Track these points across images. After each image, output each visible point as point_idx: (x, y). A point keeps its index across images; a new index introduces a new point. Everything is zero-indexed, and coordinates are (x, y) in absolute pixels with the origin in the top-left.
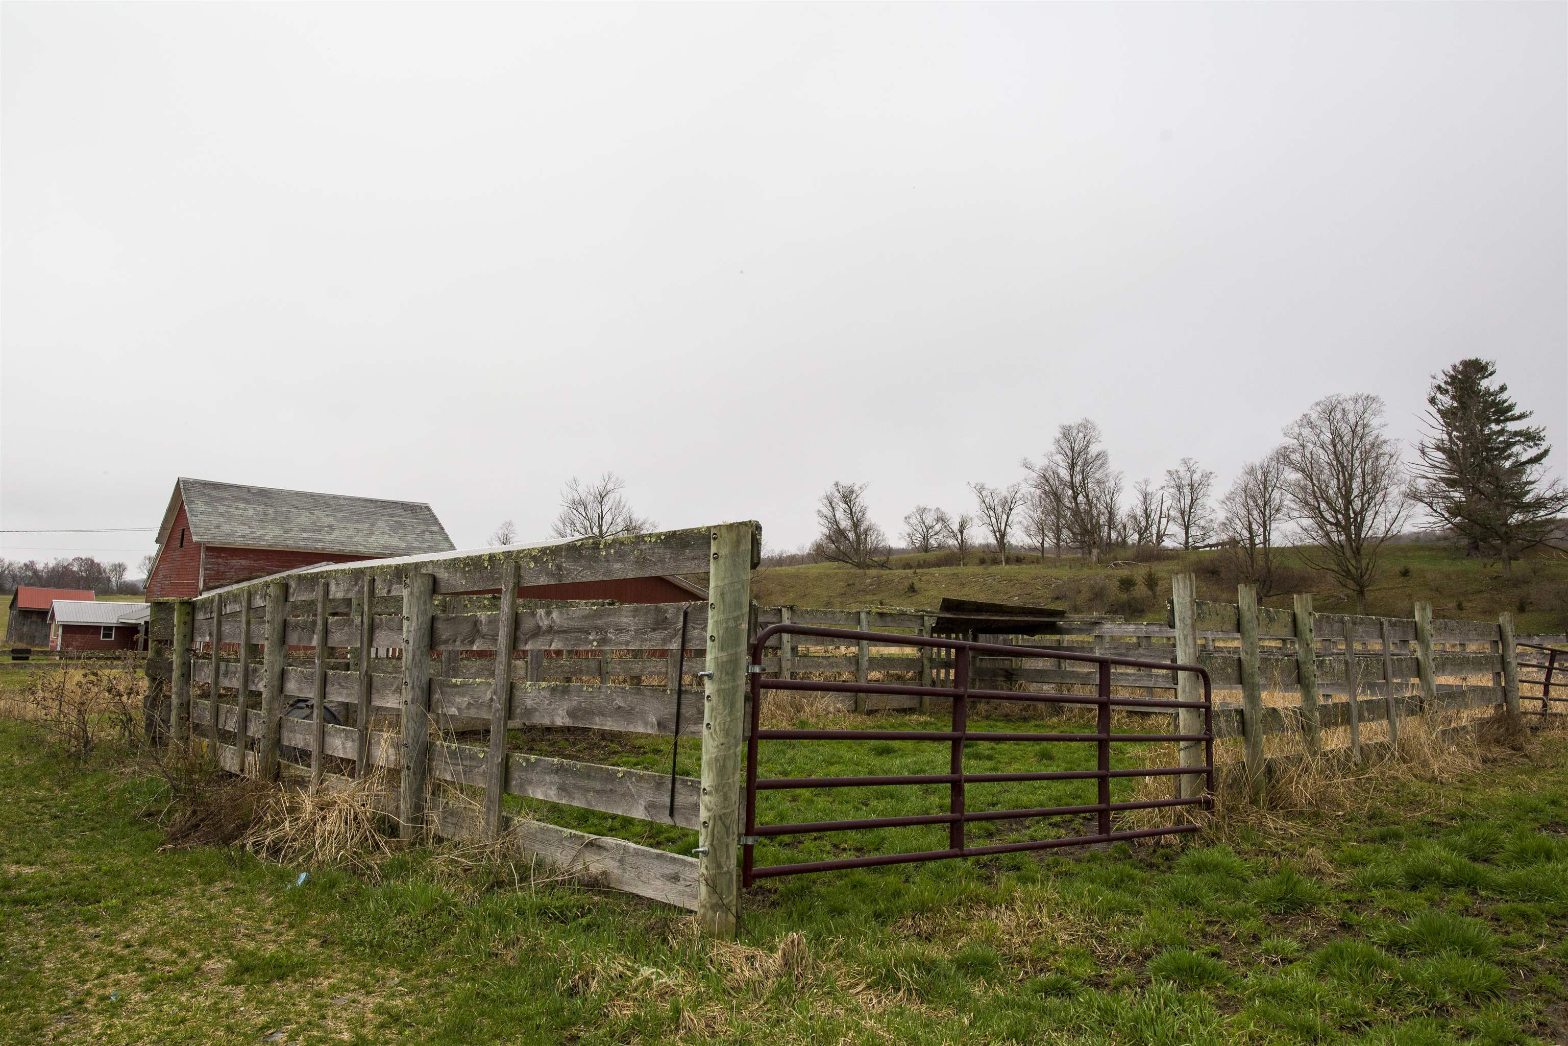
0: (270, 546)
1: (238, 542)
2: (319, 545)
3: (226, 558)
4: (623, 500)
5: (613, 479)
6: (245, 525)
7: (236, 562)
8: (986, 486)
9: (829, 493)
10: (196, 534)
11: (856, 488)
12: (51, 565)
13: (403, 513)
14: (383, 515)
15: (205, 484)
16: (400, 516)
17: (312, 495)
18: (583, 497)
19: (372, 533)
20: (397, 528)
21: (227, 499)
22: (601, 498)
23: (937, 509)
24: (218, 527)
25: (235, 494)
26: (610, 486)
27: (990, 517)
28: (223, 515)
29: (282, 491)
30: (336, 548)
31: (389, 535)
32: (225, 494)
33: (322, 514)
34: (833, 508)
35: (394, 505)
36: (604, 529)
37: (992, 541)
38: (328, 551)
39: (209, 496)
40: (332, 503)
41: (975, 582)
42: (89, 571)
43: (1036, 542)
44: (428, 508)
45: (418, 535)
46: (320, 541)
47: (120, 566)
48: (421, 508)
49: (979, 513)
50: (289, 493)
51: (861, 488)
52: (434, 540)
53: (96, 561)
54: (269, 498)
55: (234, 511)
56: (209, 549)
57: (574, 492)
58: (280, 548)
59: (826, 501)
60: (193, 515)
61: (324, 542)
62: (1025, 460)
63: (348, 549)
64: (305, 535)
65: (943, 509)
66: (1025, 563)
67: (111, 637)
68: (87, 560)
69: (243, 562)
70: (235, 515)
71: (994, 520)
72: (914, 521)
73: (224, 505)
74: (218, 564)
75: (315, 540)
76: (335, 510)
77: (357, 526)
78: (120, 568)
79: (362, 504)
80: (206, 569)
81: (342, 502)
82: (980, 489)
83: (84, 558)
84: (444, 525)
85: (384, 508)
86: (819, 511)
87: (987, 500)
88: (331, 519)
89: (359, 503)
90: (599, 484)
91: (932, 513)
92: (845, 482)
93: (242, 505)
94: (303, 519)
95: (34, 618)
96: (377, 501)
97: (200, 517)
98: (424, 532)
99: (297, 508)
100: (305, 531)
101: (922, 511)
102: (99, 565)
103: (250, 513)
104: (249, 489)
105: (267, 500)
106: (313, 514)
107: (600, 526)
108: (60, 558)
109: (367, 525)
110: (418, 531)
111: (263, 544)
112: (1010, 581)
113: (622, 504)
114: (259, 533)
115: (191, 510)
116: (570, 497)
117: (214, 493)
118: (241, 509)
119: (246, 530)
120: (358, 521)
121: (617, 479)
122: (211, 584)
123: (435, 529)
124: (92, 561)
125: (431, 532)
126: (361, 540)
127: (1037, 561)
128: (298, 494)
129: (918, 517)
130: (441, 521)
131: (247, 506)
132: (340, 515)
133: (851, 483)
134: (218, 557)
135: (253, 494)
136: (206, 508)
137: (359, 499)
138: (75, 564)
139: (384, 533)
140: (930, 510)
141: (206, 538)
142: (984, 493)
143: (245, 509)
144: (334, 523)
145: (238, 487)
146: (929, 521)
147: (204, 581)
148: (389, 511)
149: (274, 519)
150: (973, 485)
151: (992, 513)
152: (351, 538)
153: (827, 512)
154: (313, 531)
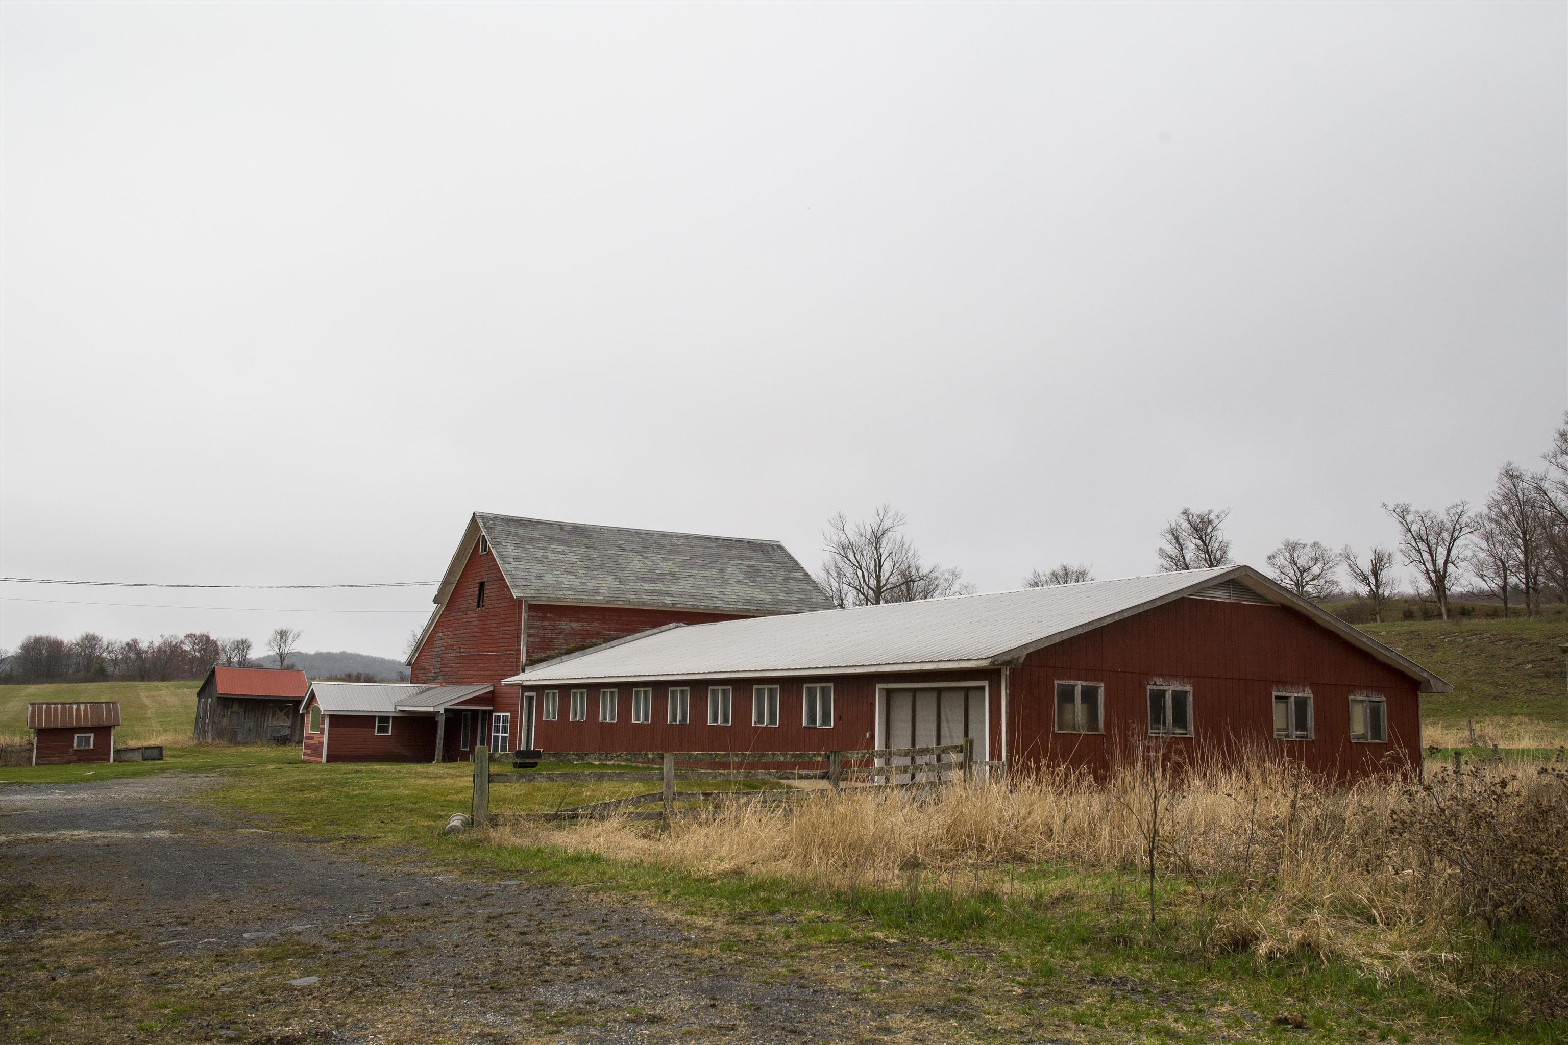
0: (608, 602)
1: (569, 598)
2: (668, 600)
3: (554, 621)
4: (907, 540)
5: (891, 514)
6: (570, 573)
7: (566, 625)
8: (1412, 509)
9: (1173, 525)
10: (516, 587)
11: (1212, 517)
12: (156, 645)
13: (753, 554)
14: (730, 558)
15: (509, 521)
16: (751, 558)
17: (637, 533)
18: (852, 540)
19: (725, 583)
20: (753, 574)
21: (539, 540)
22: (877, 539)
23: (1315, 544)
24: (539, 577)
25: (547, 532)
26: (887, 523)
27: (1419, 551)
28: (541, 562)
29: (601, 528)
30: (688, 604)
31: (746, 584)
32: (535, 534)
33: (658, 558)
34: (1180, 544)
35: (738, 544)
36: (883, 582)
37: (1425, 588)
38: (680, 607)
39: (517, 535)
40: (665, 542)
41: (1450, 643)
42: (205, 650)
43: (1492, 584)
44: (780, 547)
45: (780, 583)
46: (667, 594)
47: (243, 642)
48: (772, 547)
49: (1403, 546)
50: (610, 530)
51: (1218, 517)
52: (803, 591)
53: (212, 638)
54: (587, 537)
55: (552, 556)
56: (532, 608)
57: (841, 533)
58: (620, 604)
59: (1170, 537)
60: (505, 562)
61: (672, 595)
62: (1509, 465)
63: (703, 605)
64: (647, 586)
65: (1324, 544)
66: (1475, 617)
67: (388, 732)
68: (202, 636)
69: (574, 624)
70: (554, 561)
71: (1426, 556)
72: (1280, 561)
73: (538, 548)
74: (544, 628)
75: (660, 593)
76: (671, 552)
77: (703, 572)
78: (243, 646)
79: (701, 543)
80: (529, 636)
81: (675, 540)
82: (1403, 513)
83: (198, 634)
84: (808, 571)
85: (729, 548)
86: (1161, 550)
87: (1414, 528)
88: (670, 564)
89: (697, 542)
90: (870, 522)
91: (1307, 549)
92: (1198, 509)
93: (559, 548)
94: (636, 564)
95: (235, 708)
96: (717, 539)
97: (515, 564)
98: (787, 579)
99: (625, 550)
100: (644, 580)
101: (1292, 548)
102: (215, 642)
103: (571, 558)
104: (561, 526)
105: (585, 541)
106: (646, 557)
107: (878, 578)
108: (167, 635)
109: (715, 572)
110: (779, 579)
111: (598, 600)
112: (1510, 641)
113: (906, 546)
114: (590, 584)
115: (501, 556)
116: (835, 539)
117: (521, 531)
118: (559, 552)
119: (570, 581)
120: (703, 567)
121: (897, 514)
122: (536, 656)
123: (799, 575)
124: (208, 638)
125: (795, 579)
126: (715, 592)
127: (1494, 614)
128: (620, 531)
129: (1288, 555)
130: (803, 565)
131: (566, 549)
132: (679, 559)
133: (1206, 511)
134: (543, 618)
135: (568, 532)
136: (517, 552)
137: (695, 537)
138: (187, 642)
139: (738, 582)
140: (1305, 546)
141: (530, 592)
142: (1409, 518)
143: (564, 553)
144: (674, 569)
145: (548, 524)
146: (1302, 561)
147: (527, 652)
148: (734, 552)
149: (602, 566)
150: (1391, 507)
151: (1422, 546)
152: (702, 588)
153: (1172, 550)
154: (654, 581)
